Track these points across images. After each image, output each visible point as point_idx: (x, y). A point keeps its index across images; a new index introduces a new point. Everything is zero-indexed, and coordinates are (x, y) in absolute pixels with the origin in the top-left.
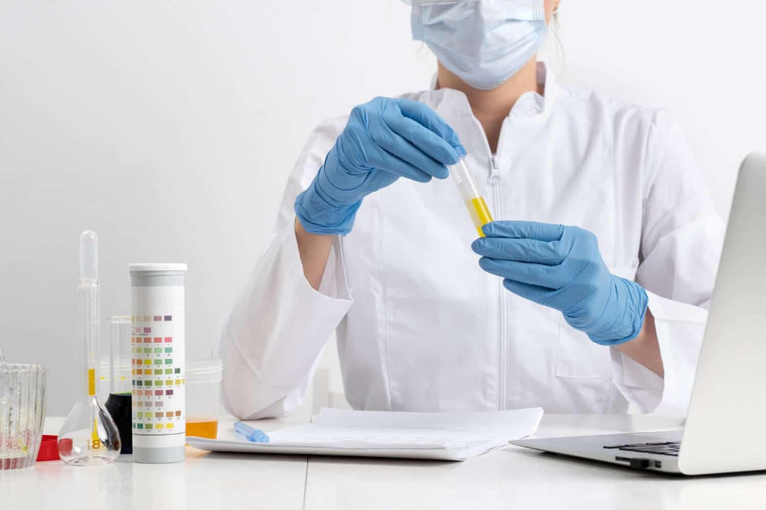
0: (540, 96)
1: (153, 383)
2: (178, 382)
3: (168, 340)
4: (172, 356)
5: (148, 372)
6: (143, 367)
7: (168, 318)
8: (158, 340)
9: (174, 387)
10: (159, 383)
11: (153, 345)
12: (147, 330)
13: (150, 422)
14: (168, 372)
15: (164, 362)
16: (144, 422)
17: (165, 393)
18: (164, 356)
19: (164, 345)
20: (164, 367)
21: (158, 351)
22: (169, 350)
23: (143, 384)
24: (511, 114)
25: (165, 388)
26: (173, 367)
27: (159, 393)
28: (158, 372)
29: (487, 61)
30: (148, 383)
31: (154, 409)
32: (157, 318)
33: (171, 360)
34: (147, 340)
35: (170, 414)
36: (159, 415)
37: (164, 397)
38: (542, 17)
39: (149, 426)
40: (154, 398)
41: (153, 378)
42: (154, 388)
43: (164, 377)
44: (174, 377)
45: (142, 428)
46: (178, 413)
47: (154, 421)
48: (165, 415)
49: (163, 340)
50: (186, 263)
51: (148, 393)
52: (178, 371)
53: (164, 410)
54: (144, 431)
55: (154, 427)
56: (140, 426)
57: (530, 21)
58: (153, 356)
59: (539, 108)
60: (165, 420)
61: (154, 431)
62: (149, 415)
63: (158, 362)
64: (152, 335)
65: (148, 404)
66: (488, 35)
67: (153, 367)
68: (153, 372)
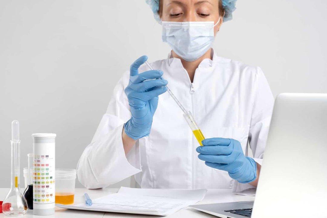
0: (211, 60)
1: (41, 183)
2: (51, 182)
3: (47, 165)
4: (49, 172)
5: (39, 178)
6: (37, 176)
7: (47, 156)
8: (43, 165)
9: (49, 184)
10: (43, 183)
11: (41, 167)
12: (39, 161)
13: (39, 199)
14: (47, 178)
15: (45, 174)
16: (37, 198)
17: (45, 187)
18: (45, 172)
19: (45, 167)
20: (45, 176)
21: (43, 169)
22: (47, 169)
23: (37, 183)
24: (199, 67)
25: (45, 185)
26: (49, 176)
27: (43, 187)
28: (43, 178)
29: (191, 52)
30: (39, 183)
31: (41, 193)
32: (43, 156)
33: (48, 173)
34: (39, 165)
35: (47, 196)
36: (43, 196)
37: (45, 189)
38: (213, 35)
39: (39, 200)
40: (41, 189)
41: (41, 180)
42: (41, 185)
43: (45, 180)
44: (49, 180)
45: (36, 201)
46: (51, 195)
47: (41, 198)
48: (45, 196)
49: (45, 165)
50: (56, 133)
51: (39, 187)
52: (51, 178)
53: (45, 194)
54: (37, 202)
55: (41, 201)
56: (36, 200)
57: (208, 37)
58: (41, 172)
59: (210, 65)
60: (45, 198)
61: (41, 202)
62: (39, 196)
63: (43, 174)
64: (41, 163)
65: (39, 191)
66: (192, 42)
67: (41, 176)
68: (41, 178)
